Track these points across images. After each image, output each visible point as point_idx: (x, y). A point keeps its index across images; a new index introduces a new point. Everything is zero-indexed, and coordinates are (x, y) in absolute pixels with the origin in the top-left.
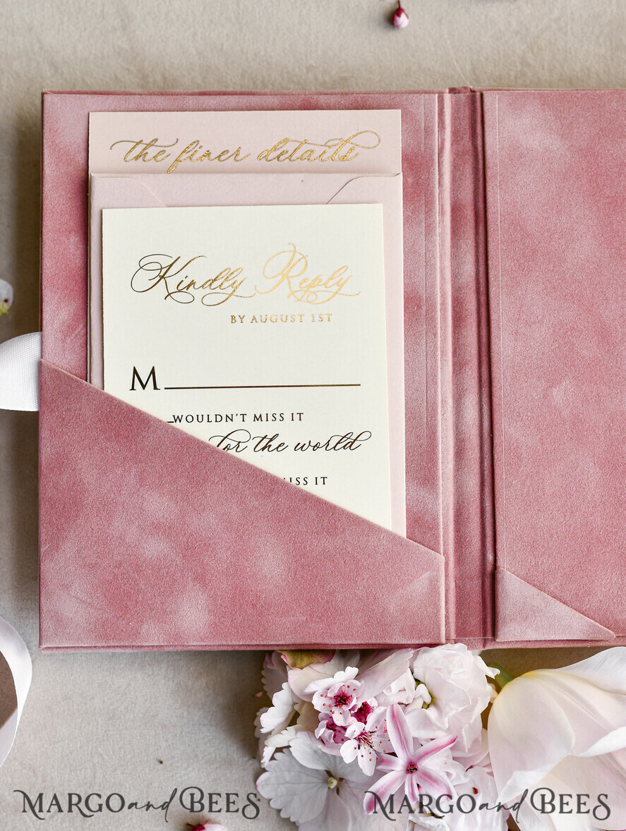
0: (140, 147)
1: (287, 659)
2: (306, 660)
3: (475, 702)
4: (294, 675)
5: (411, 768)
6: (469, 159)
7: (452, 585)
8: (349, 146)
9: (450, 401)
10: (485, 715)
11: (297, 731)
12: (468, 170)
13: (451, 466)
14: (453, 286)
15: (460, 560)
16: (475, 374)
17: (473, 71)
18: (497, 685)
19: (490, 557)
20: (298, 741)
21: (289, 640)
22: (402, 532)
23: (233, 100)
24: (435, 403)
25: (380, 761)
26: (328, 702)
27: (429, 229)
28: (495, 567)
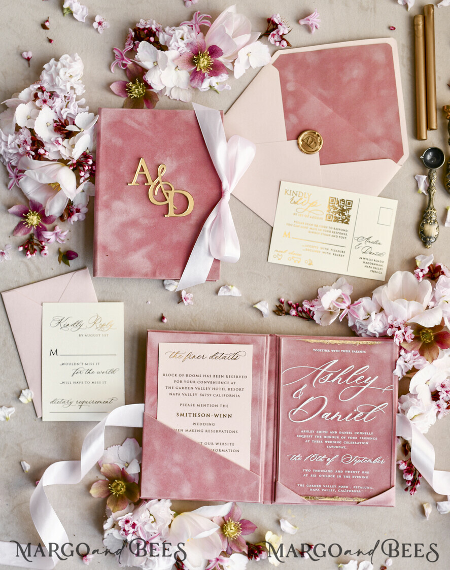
3: (167, 522)
4: (114, 514)
10: (170, 526)
11: (114, 530)
18: (175, 516)
20: (115, 532)
26: (123, 523)
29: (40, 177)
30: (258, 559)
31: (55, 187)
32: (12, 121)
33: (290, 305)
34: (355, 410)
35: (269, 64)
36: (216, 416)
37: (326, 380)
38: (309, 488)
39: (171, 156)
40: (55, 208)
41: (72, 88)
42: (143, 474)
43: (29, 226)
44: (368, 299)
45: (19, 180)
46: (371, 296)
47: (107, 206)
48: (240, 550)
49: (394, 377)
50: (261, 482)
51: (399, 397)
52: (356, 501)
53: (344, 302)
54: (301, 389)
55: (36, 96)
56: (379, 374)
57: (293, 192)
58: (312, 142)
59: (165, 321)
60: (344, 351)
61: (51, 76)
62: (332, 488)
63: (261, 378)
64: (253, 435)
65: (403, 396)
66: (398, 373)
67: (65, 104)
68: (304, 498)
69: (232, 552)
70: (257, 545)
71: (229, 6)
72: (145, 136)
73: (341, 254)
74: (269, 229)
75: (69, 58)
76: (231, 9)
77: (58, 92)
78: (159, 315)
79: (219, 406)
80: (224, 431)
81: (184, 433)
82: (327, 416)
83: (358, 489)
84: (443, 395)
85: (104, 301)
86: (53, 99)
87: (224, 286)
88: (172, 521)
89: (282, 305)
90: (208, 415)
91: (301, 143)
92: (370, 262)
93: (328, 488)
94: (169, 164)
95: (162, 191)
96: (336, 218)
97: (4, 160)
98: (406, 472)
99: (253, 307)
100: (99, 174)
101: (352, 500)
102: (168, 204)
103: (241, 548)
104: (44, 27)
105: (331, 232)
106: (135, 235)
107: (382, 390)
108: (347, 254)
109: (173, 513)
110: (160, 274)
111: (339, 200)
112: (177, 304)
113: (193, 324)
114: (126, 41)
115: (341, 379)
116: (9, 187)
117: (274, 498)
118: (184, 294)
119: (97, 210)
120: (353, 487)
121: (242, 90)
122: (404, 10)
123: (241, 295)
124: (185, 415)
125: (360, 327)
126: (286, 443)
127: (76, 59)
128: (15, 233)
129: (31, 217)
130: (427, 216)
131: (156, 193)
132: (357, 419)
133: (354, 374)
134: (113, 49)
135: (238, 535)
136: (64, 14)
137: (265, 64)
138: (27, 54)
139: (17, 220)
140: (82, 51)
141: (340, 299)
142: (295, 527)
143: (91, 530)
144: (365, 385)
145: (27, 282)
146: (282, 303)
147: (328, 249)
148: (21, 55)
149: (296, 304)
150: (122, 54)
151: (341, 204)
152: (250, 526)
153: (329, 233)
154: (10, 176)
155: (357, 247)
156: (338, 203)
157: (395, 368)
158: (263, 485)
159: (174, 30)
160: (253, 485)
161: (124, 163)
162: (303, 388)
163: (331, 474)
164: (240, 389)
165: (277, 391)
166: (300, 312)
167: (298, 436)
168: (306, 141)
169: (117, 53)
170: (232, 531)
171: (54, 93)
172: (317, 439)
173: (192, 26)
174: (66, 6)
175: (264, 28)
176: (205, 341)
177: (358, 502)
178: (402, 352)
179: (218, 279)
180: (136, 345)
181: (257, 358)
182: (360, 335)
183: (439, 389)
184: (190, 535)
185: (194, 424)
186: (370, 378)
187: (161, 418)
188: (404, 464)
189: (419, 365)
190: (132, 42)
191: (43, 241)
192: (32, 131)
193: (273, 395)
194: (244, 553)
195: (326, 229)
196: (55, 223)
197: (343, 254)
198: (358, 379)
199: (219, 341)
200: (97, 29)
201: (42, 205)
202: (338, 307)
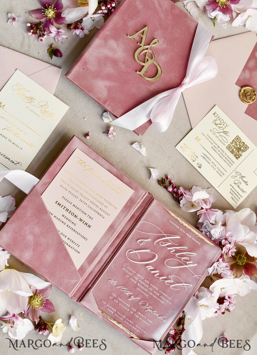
18: (6, 268)
30: (41, 333)
31: (80, 3)
33: (170, 183)
34: (170, 277)
35: (255, 32)
36: (81, 220)
37: (164, 245)
38: (108, 308)
39: (165, 39)
42: (6, 225)
43: (44, 15)
44: (222, 213)
46: (224, 212)
47: (106, 39)
48: (33, 319)
49: (206, 272)
50: (79, 283)
51: (201, 286)
52: (132, 335)
53: (207, 205)
54: (146, 240)
56: (198, 263)
57: (219, 117)
58: (249, 96)
59: (88, 137)
60: (188, 235)
62: (122, 317)
63: (126, 216)
64: (95, 248)
65: (203, 287)
66: (210, 270)
68: (100, 312)
69: (27, 317)
70: (45, 322)
72: (159, 15)
73: (222, 174)
74: (189, 128)
78: (86, 131)
79: (87, 215)
80: (79, 234)
81: (52, 217)
82: (150, 268)
83: (137, 328)
84: (226, 303)
85: (57, 97)
87: (139, 143)
89: (166, 180)
90: (76, 216)
91: (242, 91)
92: (235, 191)
93: (119, 316)
94: (161, 43)
95: (145, 56)
96: (233, 150)
98: (172, 337)
99: (148, 168)
100: (114, 15)
101: (129, 334)
102: (143, 66)
103: (35, 318)
105: (225, 157)
106: (110, 69)
107: (193, 275)
108: (224, 177)
109: (7, 265)
110: (109, 105)
111: (242, 141)
112: (102, 132)
113: (103, 151)
115: (174, 251)
117: (81, 298)
118: (111, 129)
119: (97, 36)
120: (135, 325)
121: (229, 35)
123: (145, 156)
124: (61, 206)
125: (205, 226)
126: (113, 268)
128: (32, 13)
129: (50, 10)
131: (141, 54)
132: (167, 283)
133: (184, 253)
135: (39, 308)
137: (253, 30)
139: (38, 6)
141: (205, 201)
142: (78, 327)
144: (186, 264)
145: (17, 49)
146: (167, 178)
147: (216, 166)
149: (175, 185)
151: (241, 145)
152: (51, 307)
153: (222, 157)
155: (233, 177)
156: (240, 143)
157: (211, 267)
158: (79, 286)
160: (73, 281)
161: (134, 21)
162: (147, 240)
163: (127, 307)
164: (107, 214)
165: (129, 231)
166: (174, 192)
167: (123, 269)
168: (246, 92)
170: (37, 303)
172: (134, 279)
176: (106, 167)
177: (132, 337)
178: (221, 260)
179: (142, 135)
180: (58, 139)
181: (131, 202)
182: (202, 232)
183: (227, 298)
184: (12, 288)
185: (63, 216)
186: (192, 262)
187: (44, 197)
188: (174, 331)
189: (225, 274)
191: (46, 31)
193: (125, 232)
194: (34, 323)
195: (222, 153)
196: (61, 26)
197: (222, 175)
198: (184, 258)
199: (115, 174)
201: (62, 8)
202: (201, 205)
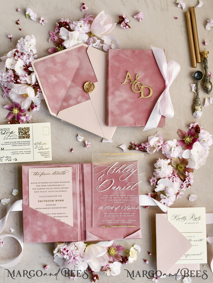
0: (36, 173)
1: (57, 243)
2: (60, 243)
3: (83, 249)
4: (58, 245)
5: (74, 258)
6: (81, 173)
7: (80, 233)
8: (64, 172)
9: (79, 207)
10: (84, 251)
11: (59, 253)
12: (81, 175)
13: (79, 216)
14: (79, 191)
15: (81, 229)
16: (83, 204)
17: (83, 158)
18: (87, 246)
19: (85, 229)
21: (58, 241)
22: (72, 225)
23: (48, 166)
24: (77, 208)
25: (70, 257)
26: (63, 250)
27: (76, 184)
28: (86, 230)
29: (18, 91)
30: (126, 263)
31: (25, 96)
32: (4, 67)
33: (135, 145)
40: (25, 105)
41: (31, 51)
43: (13, 114)
44: (171, 141)
45: (8, 93)
48: (119, 260)
53: (160, 143)
55: (15, 55)
61: (21, 45)
67: (28, 58)
69: (114, 261)
70: (125, 257)
71: (101, 11)
75: (29, 37)
76: (102, 12)
77: (25, 52)
86: (23, 56)
88: (85, 248)
89: (132, 145)
97: (1, 84)
99: (118, 147)
104: (17, 23)
112: (83, 147)
114: (55, 28)
116: (4, 97)
118: (86, 142)
122: (181, 10)
123: (113, 142)
125: (168, 154)
127: (32, 37)
128: (7, 118)
129: (14, 110)
130: (196, 102)
134: (49, 32)
135: (116, 253)
136: (26, 17)
138: (10, 36)
139: (8, 112)
140: (35, 34)
141: (159, 141)
143: (48, 254)
148: (7, 36)
149: (138, 145)
150: (53, 34)
152: (121, 248)
154: (4, 92)
159: (77, 23)
160: (75, 233)
166: (140, 148)
169: (51, 34)
171: (23, 53)
173: (85, 21)
174: (27, 13)
175: (118, 20)
190: (58, 28)
192: (14, 71)
196: (25, 112)
200: (42, 23)
201: (19, 104)
202: (157, 145)
